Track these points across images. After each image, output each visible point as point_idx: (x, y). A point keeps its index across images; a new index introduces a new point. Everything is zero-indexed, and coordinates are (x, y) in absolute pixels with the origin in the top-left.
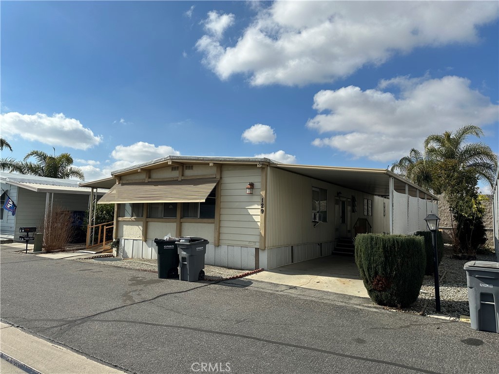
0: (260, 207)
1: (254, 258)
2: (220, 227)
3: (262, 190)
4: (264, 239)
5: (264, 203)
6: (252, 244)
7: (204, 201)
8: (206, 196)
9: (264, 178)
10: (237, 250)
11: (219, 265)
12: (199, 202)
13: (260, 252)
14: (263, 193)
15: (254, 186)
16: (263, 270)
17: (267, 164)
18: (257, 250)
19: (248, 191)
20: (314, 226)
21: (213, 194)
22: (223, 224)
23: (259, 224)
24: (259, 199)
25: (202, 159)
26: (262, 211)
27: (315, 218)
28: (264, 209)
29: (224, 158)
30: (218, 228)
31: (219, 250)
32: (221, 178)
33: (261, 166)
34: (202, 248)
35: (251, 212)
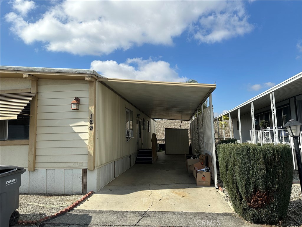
0: (88, 123)
1: (81, 181)
2: (36, 149)
3: (91, 106)
4: (92, 158)
5: (93, 119)
6: (79, 165)
7: (15, 118)
8: (18, 112)
9: (93, 92)
10: (59, 173)
11: (35, 192)
12: (6, 120)
13: (89, 174)
14: (92, 109)
15: (80, 101)
16: (92, 193)
17: (96, 78)
18: (84, 171)
19: (74, 107)
20: (127, 141)
21: (27, 109)
22: (40, 145)
23: (87, 142)
24: (87, 116)
25: (12, 69)
26: (91, 128)
27: (128, 135)
28: (93, 125)
29: (43, 69)
30: (33, 149)
31: (34, 175)
32: (37, 93)
33: (90, 79)
34: (16, 179)
35: (76, 129)
